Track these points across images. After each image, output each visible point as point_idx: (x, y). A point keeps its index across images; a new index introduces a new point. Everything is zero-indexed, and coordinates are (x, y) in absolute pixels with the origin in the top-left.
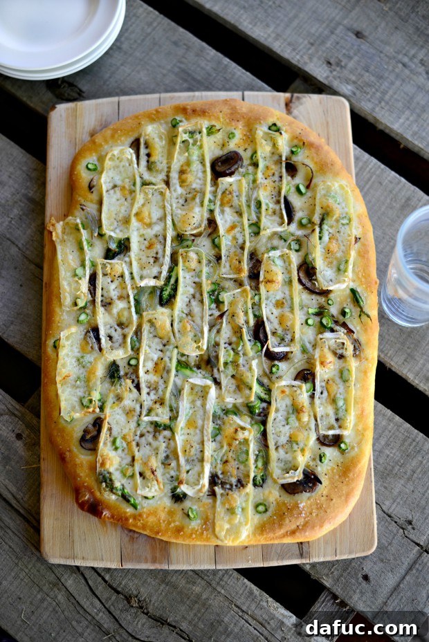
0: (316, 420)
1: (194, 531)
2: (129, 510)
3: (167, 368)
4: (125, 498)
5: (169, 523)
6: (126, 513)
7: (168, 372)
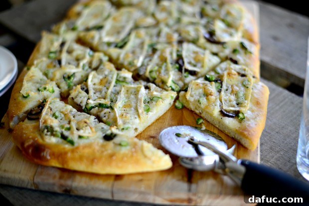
0: (221, 102)
1: (125, 155)
2: (67, 147)
3: (109, 81)
4: (64, 137)
5: (102, 152)
6: (64, 148)
7: (110, 83)
